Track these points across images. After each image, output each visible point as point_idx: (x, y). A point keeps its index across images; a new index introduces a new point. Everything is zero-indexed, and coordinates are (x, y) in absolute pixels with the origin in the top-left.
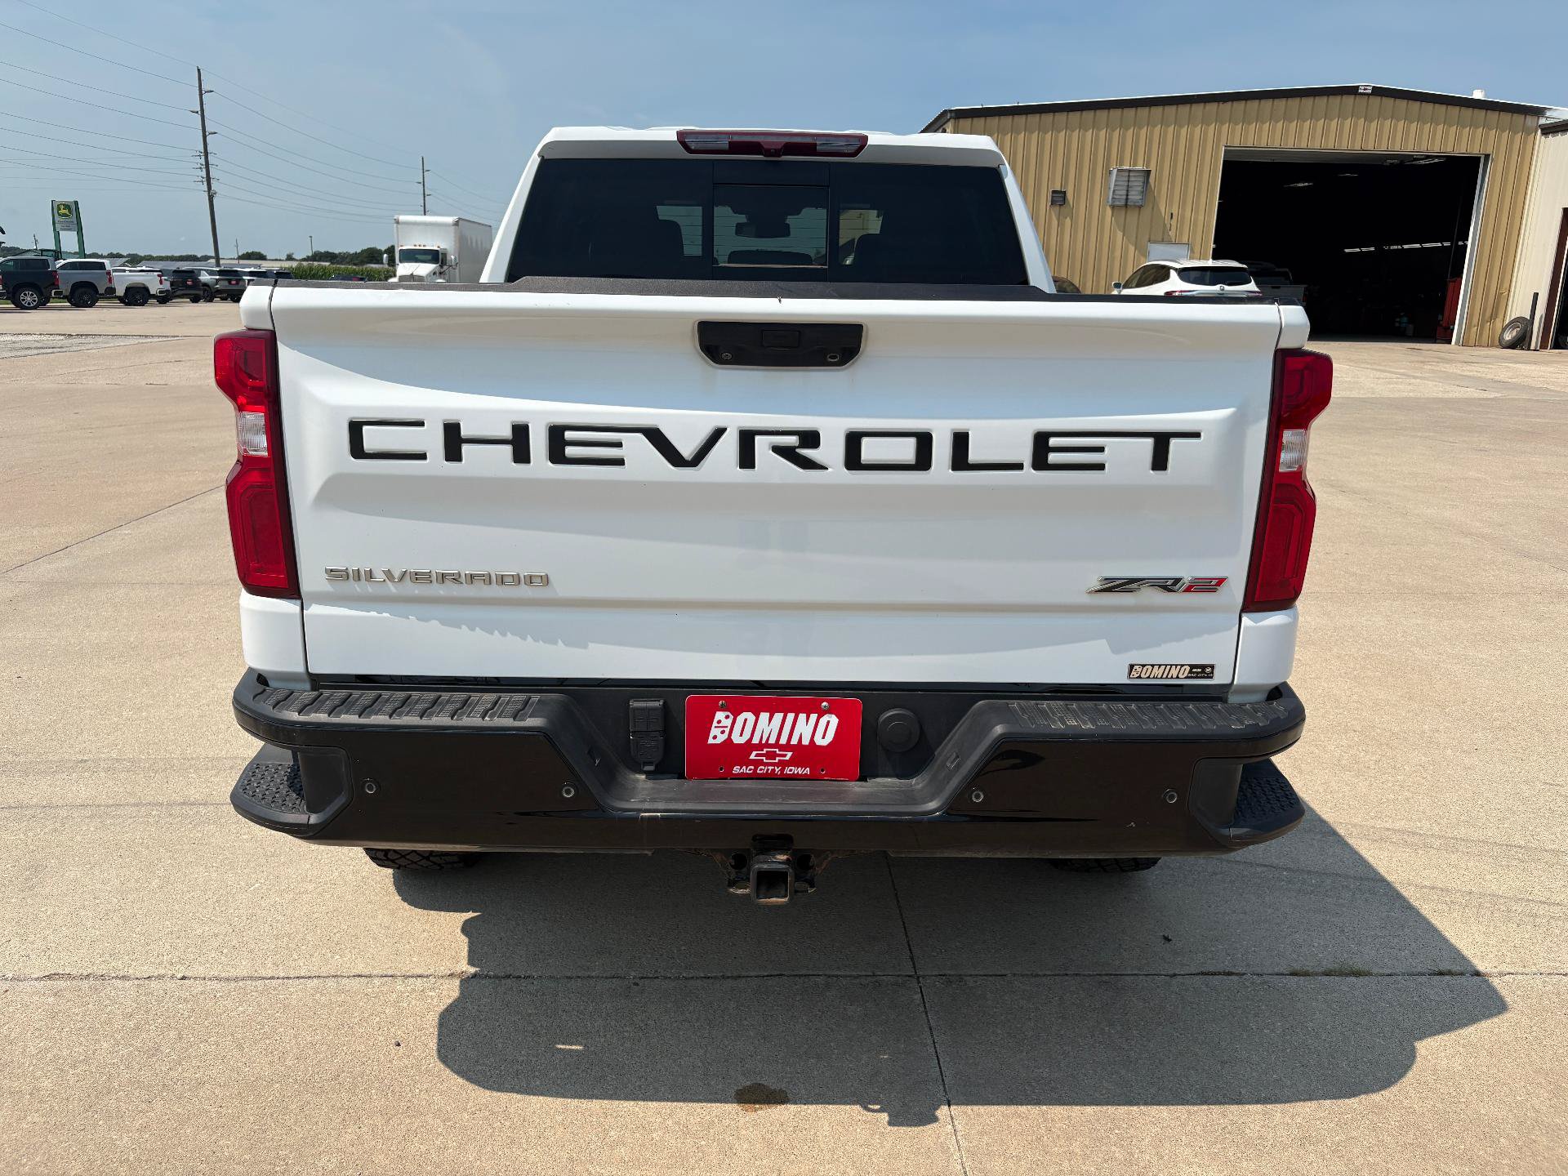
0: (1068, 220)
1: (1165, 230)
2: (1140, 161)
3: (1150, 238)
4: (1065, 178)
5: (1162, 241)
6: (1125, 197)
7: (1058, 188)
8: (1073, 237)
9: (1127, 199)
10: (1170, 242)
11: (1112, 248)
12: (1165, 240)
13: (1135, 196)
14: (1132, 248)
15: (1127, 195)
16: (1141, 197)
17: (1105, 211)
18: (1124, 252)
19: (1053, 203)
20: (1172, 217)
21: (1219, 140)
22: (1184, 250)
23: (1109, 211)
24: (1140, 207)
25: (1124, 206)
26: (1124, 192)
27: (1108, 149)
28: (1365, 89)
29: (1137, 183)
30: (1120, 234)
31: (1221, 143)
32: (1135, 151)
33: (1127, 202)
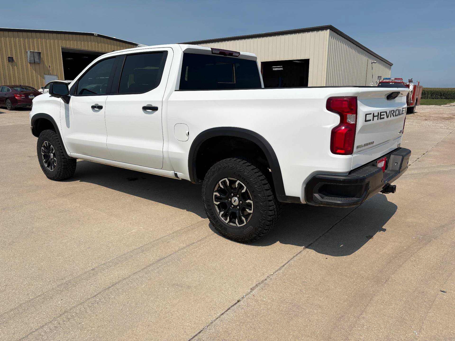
0: (15, 67)
1: (49, 71)
2: (36, 49)
3: (44, 73)
4: (12, 53)
5: (48, 74)
6: (33, 60)
7: (10, 56)
8: (19, 73)
9: (34, 61)
10: (51, 75)
11: (32, 77)
12: (49, 74)
13: (37, 60)
14: (39, 76)
15: (34, 59)
16: (39, 60)
17: (28, 64)
18: (37, 78)
19: (9, 61)
20: (50, 67)
21: (59, 45)
22: (56, 77)
23: (29, 65)
24: (39, 63)
25: (33, 63)
26: (33, 59)
27: (25, 45)
28: (96, 35)
29: (36, 56)
30: (34, 72)
31: (60, 46)
32: (34, 46)
33: (35, 62)
